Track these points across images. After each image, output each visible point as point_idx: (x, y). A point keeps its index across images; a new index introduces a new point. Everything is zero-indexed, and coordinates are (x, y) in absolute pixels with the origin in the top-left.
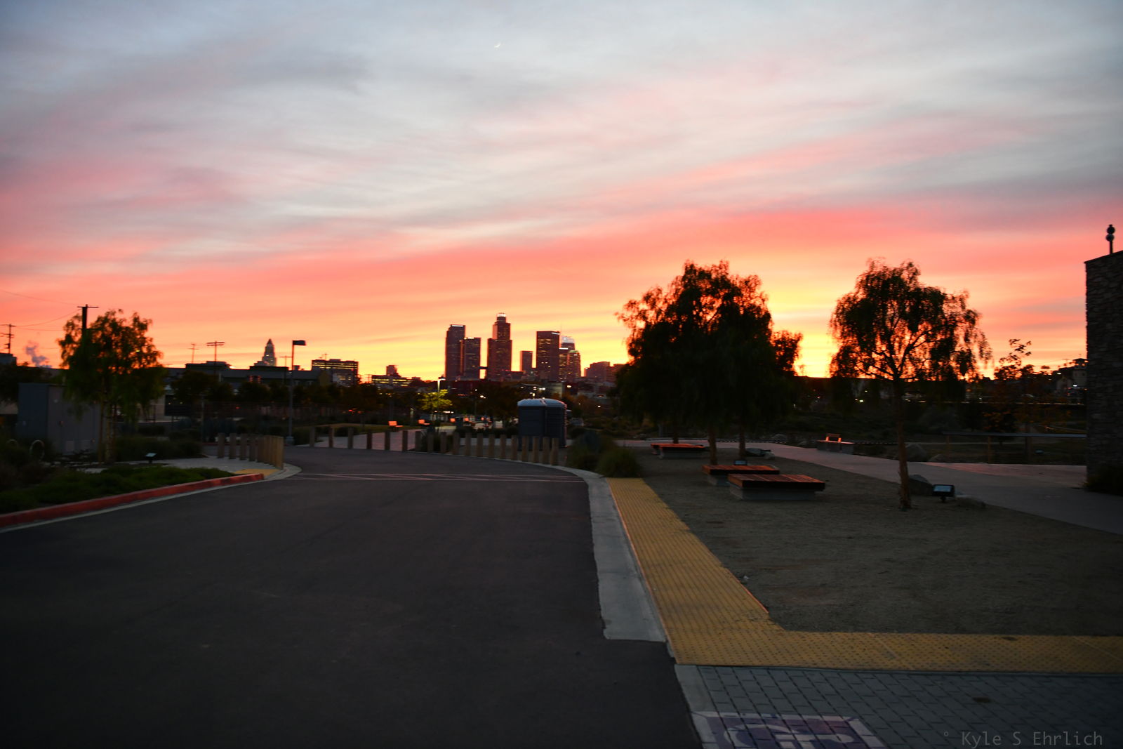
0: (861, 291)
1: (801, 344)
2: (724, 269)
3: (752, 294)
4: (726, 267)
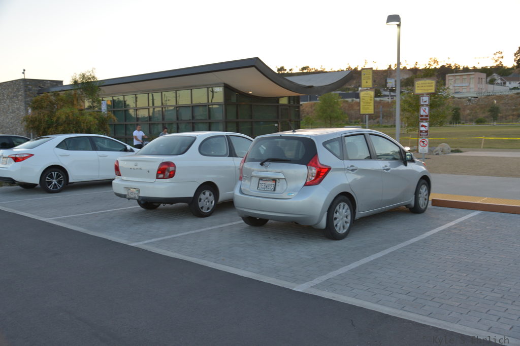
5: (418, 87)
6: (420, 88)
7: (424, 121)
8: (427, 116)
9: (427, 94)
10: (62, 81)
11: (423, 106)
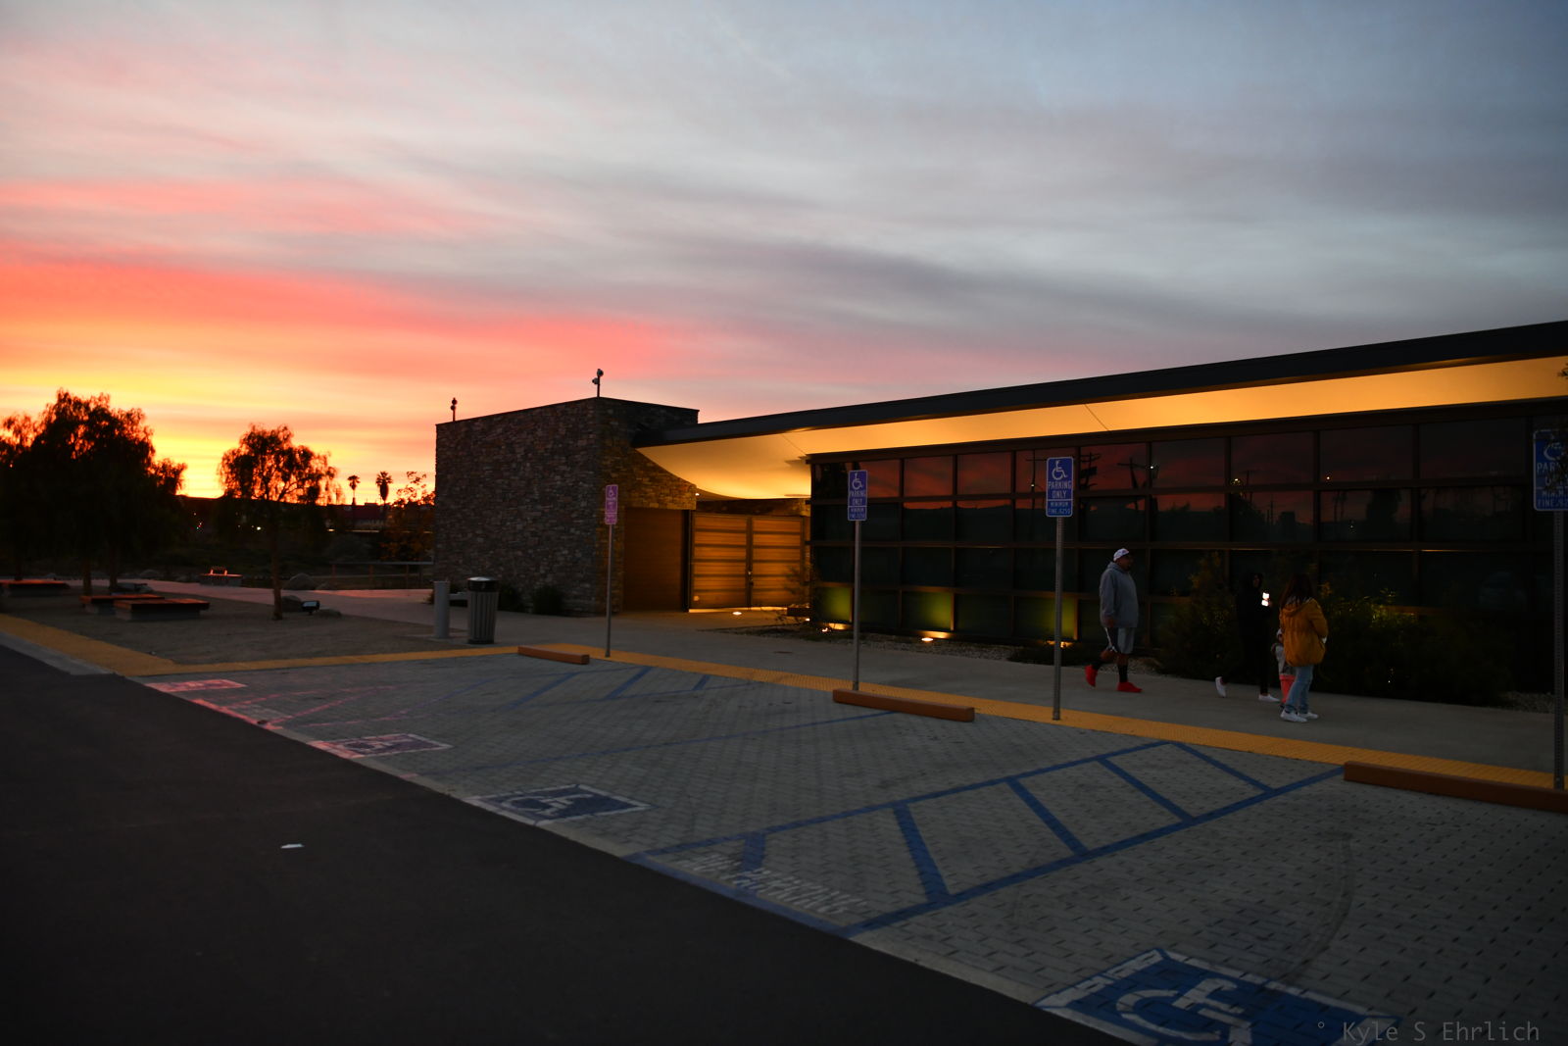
0: (244, 446)
1: (185, 475)
2: (104, 402)
3: (135, 427)
4: (107, 399)
10: (695, 412)
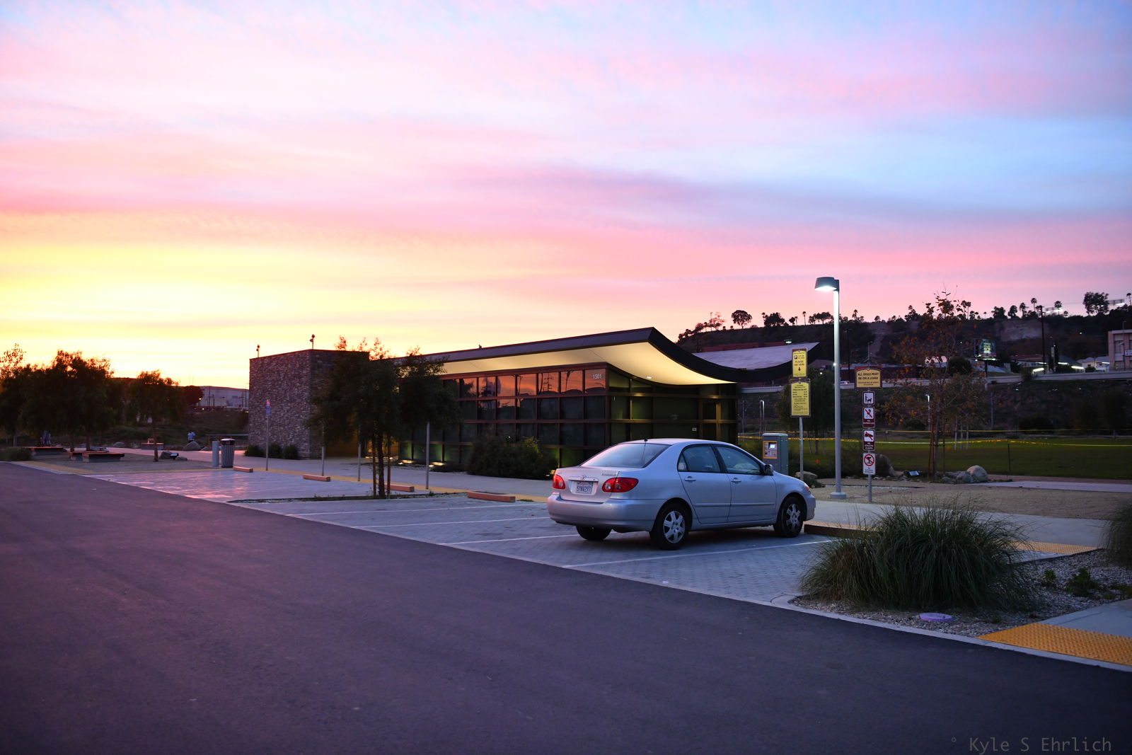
5: (860, 378)
6: (862, 381)
7: (869, 428)
8: (872, 421)
9: (872, 390)
11: (866, 405)
